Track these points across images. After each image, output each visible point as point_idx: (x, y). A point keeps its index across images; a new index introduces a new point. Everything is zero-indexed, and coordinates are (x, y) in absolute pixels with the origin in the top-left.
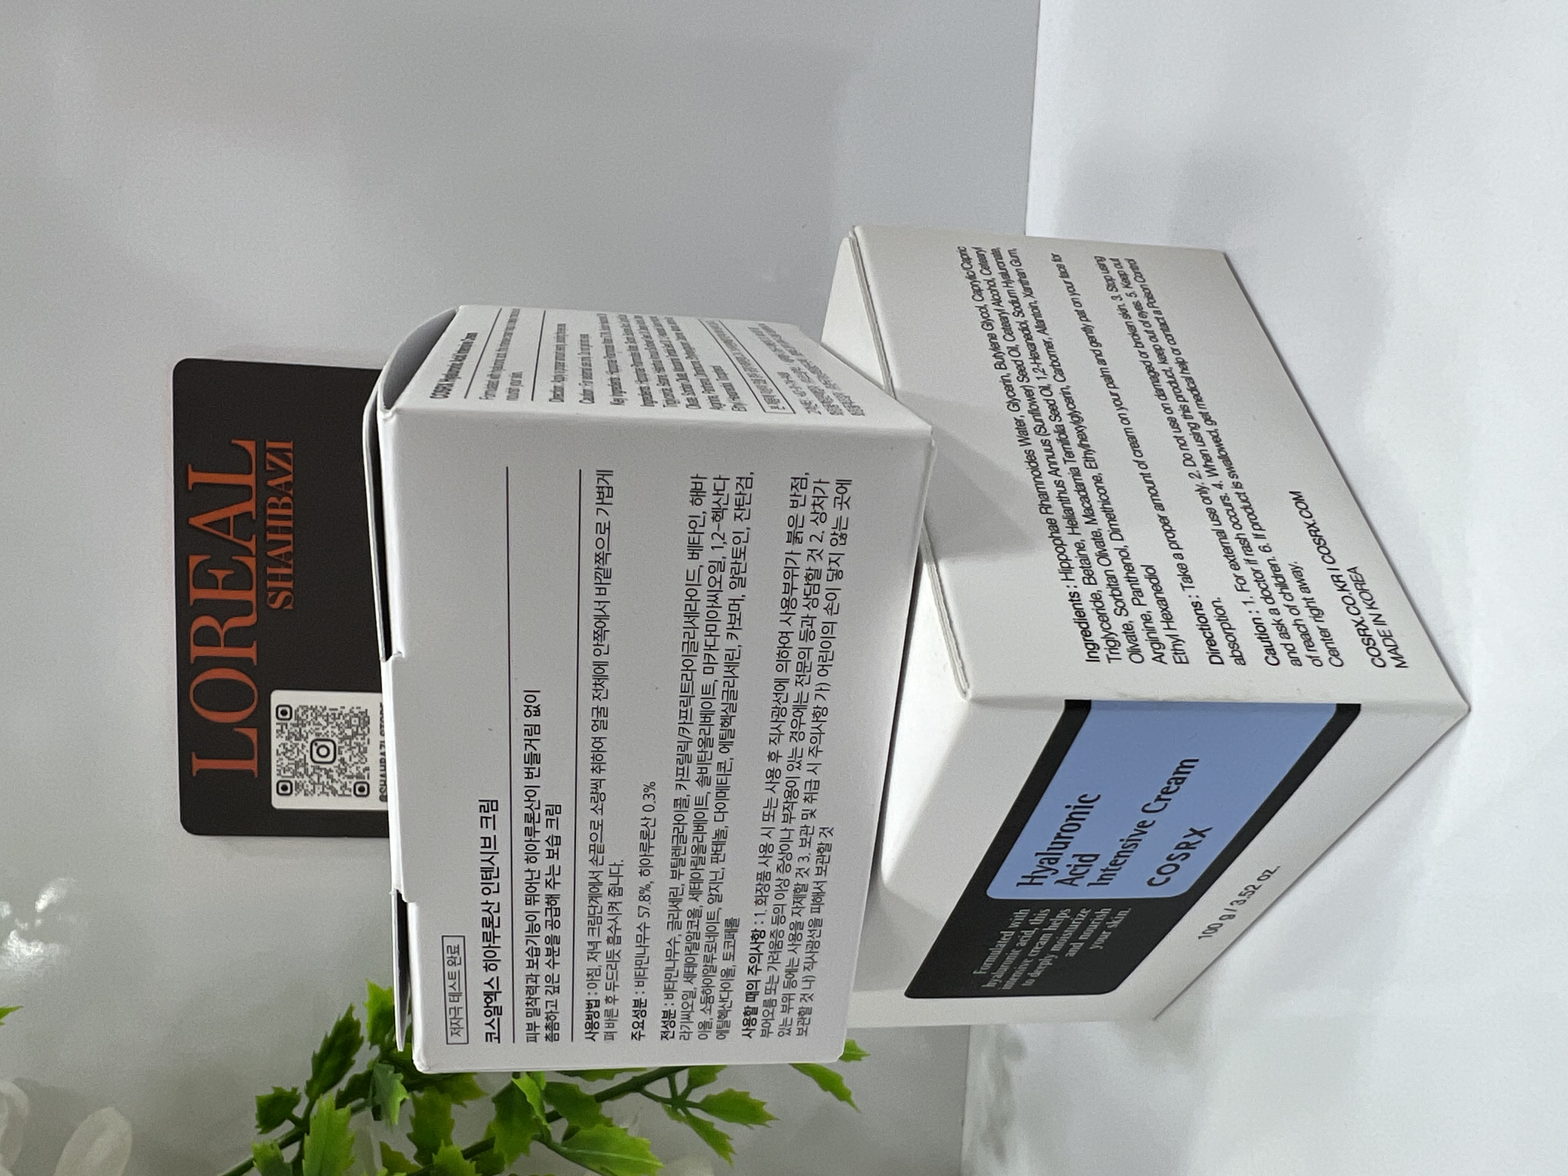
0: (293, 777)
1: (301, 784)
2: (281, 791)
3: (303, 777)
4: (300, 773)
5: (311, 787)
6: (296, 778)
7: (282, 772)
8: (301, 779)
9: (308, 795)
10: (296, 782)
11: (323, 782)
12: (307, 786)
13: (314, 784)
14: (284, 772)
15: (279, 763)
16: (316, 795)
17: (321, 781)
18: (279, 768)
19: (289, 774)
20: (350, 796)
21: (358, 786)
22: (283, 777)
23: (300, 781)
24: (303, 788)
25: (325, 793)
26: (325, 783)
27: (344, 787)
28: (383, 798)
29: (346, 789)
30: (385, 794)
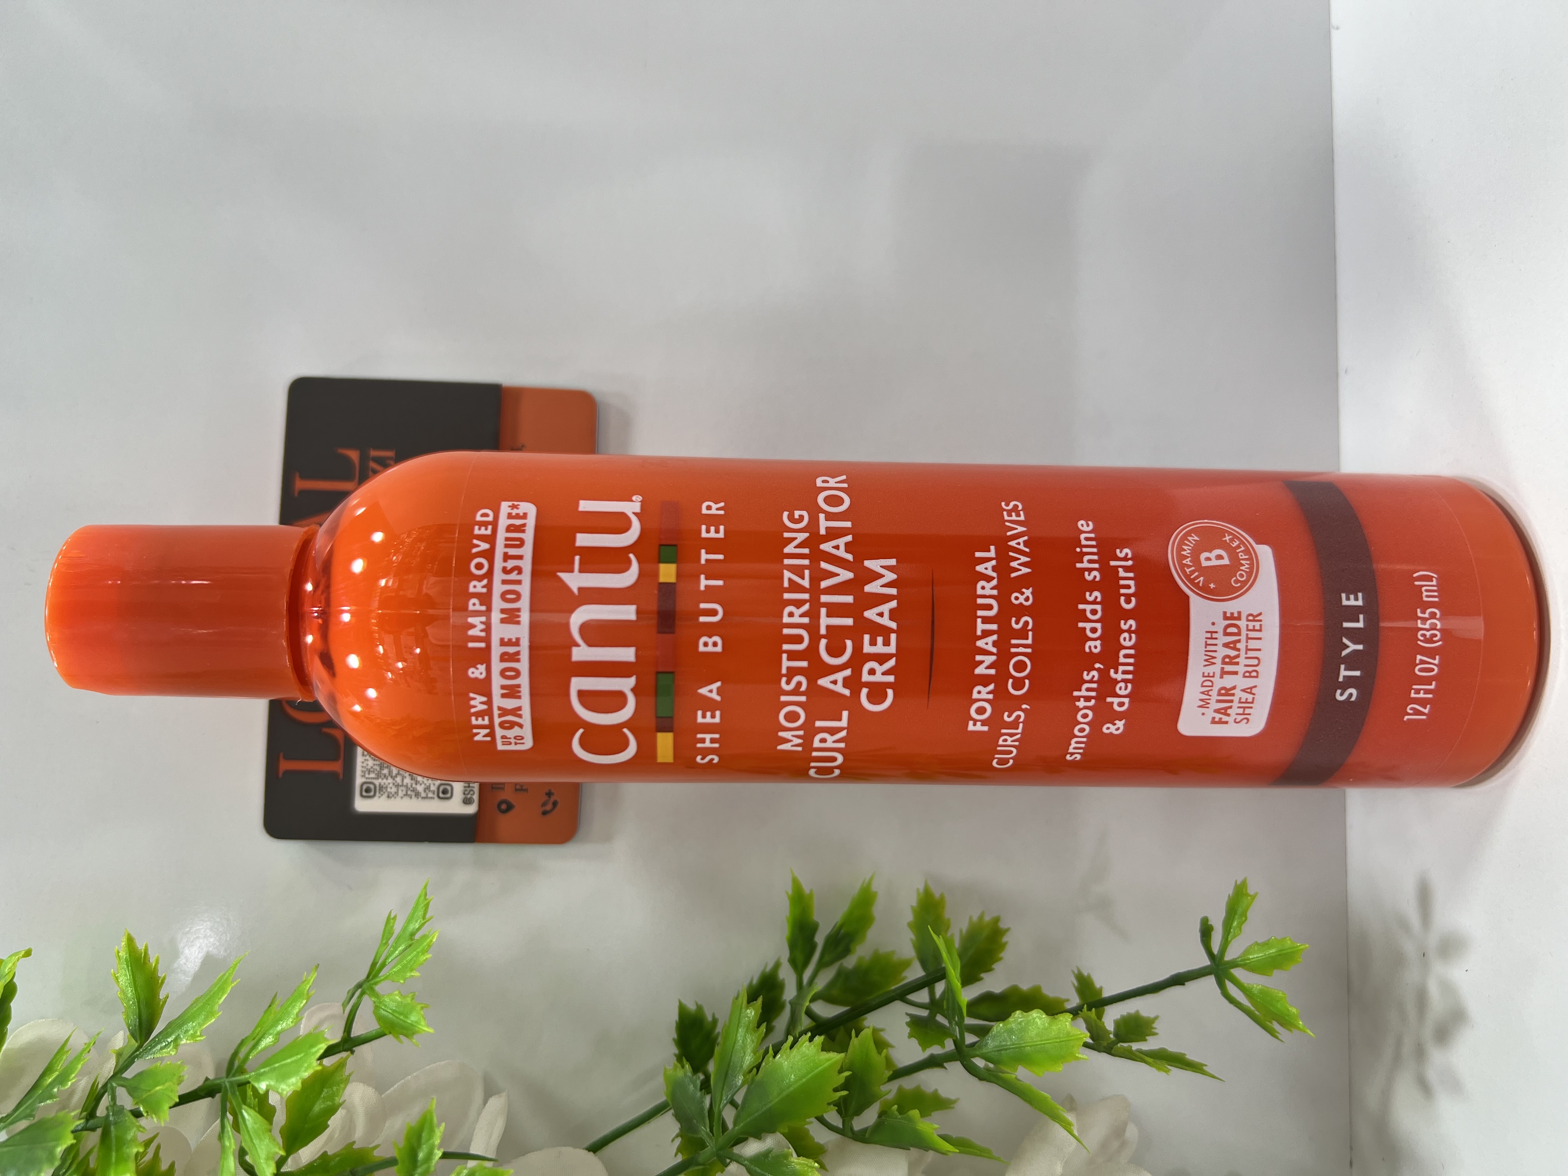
0: (378, 779)
1: (385, 786)
2: (364, 794)
3: (387, 779)
4: (385, 776)
5: (394, 790)
6: (380, 780)
7: (367, 773)
8: (385, 781)
9: (391, 797)
10: (380, 785)
11: (407, 784)
12: (391, 788)
13: (398, 786)
14: (369, 774)
15: (364, 765)
16: (398, 799)
17: (405, 784)
18: (365, 770)
19: (372, 775)
20: (434, 798)
21: (441, 788)
22: (367, 778)
23: (385, 783)
24: (387, 790)
25: (409, 795)
26: (409, 785)
27: (427, 789)
28: (467, 801)
29: (429, 791)
30: (469, 796)
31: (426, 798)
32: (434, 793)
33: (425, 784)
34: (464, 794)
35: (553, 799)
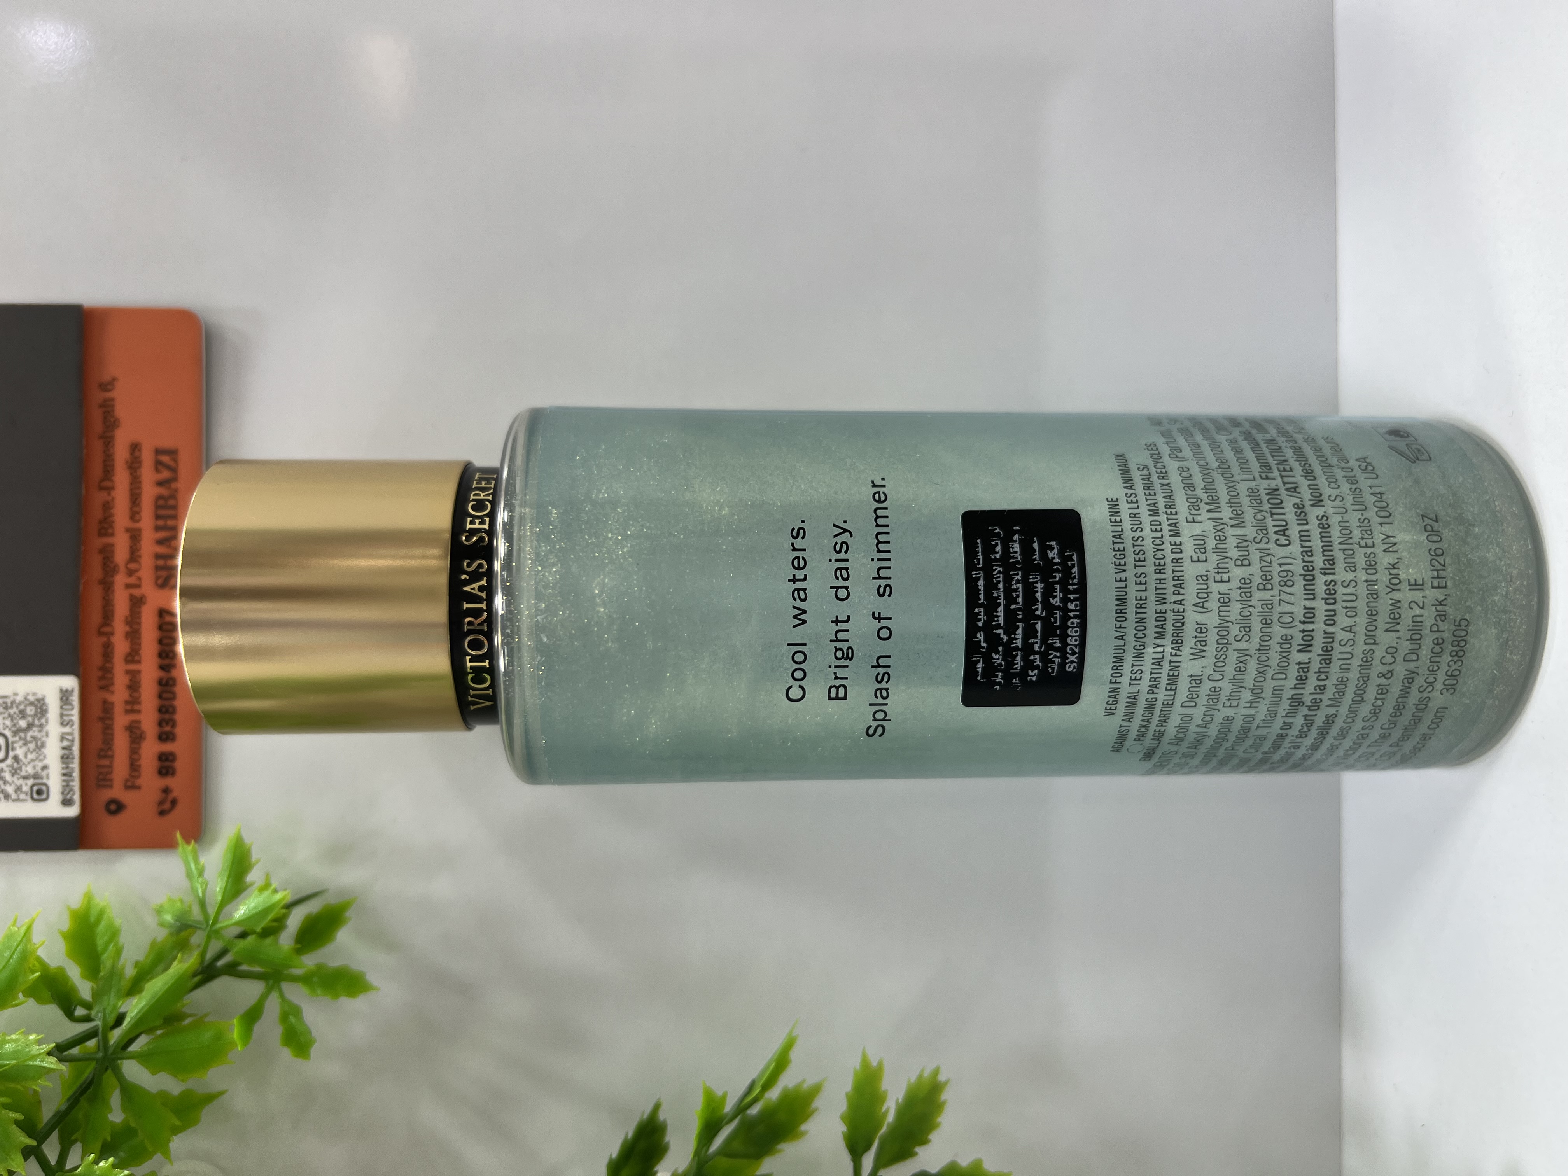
20: (27, 800)
21: (35, 788)
27: (18, 789)
28: (67, 802)
29: (22, 792)
30: (68, 797)
31: (17, 800)
32: (26, 794)
33: (16, 785)
34: (63, 793)
35: (171, 796)
